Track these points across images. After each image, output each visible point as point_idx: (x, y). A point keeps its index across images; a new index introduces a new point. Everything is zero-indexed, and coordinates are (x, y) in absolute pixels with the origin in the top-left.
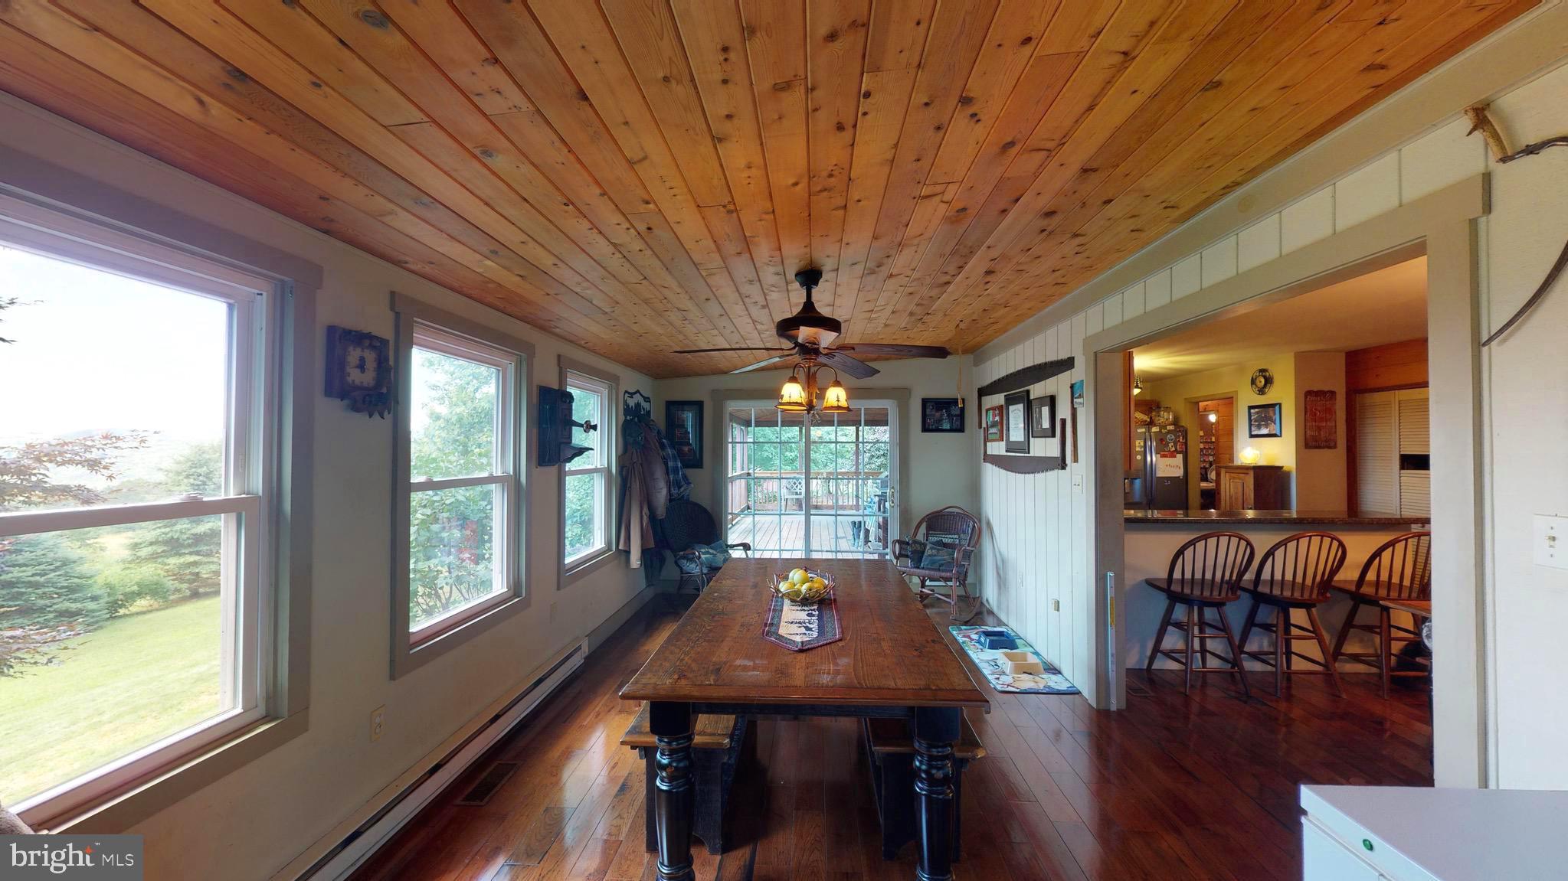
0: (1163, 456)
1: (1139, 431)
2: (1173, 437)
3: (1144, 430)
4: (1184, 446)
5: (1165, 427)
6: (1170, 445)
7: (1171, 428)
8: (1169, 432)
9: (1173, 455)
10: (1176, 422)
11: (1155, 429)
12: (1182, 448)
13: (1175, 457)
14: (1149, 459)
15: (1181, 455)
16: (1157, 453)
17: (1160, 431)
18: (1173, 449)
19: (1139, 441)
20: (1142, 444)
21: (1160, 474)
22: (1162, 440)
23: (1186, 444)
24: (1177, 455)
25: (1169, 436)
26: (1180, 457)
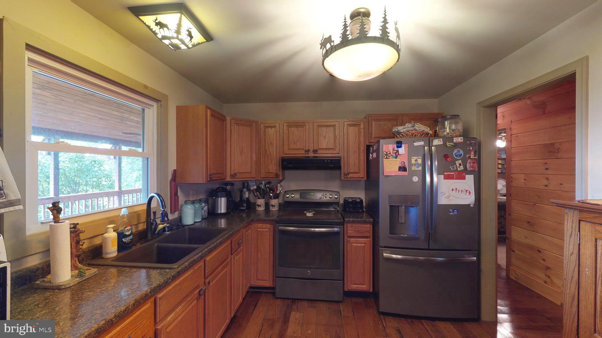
0: (447, 177)
1: (416, 144)
2: (462, 152)
3: (422, 143)
4: (476, 165)
5: (451, 139)
6: (458, 163)
7: (460, 140)
8: (456, 145)
9: (461, 176)
10: (465, 134)
11: (437, 142)
12: (472, 167)
13: (464, 178)
14: (428, 179)
15: (472, 177)
16: (439, 174)
17: (445, 144)
18: (462, 168)
19: (416, 158)
20: (420, 161)
21: (442, 200)
22: (446, 157)
23: (479, 161)
24: (467, 176)
25: (455, 151)
26: (470, 179)
